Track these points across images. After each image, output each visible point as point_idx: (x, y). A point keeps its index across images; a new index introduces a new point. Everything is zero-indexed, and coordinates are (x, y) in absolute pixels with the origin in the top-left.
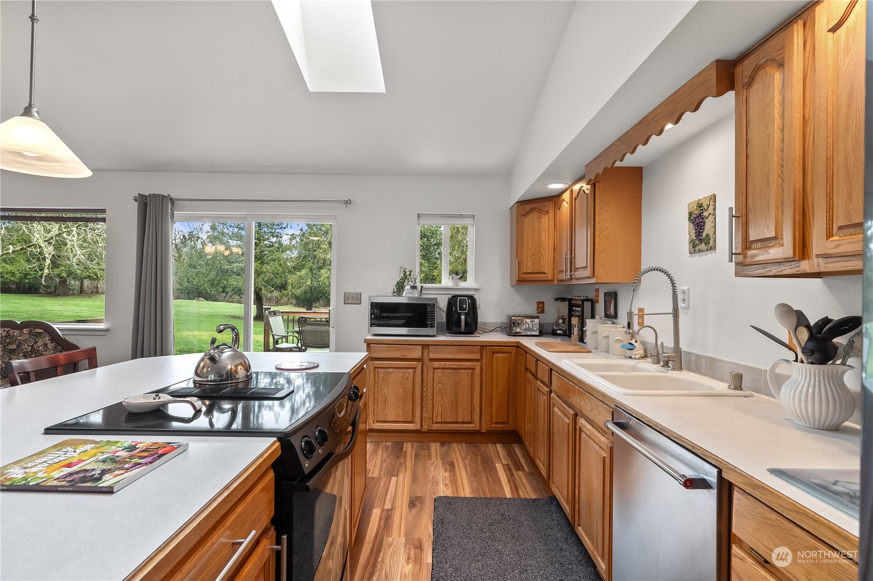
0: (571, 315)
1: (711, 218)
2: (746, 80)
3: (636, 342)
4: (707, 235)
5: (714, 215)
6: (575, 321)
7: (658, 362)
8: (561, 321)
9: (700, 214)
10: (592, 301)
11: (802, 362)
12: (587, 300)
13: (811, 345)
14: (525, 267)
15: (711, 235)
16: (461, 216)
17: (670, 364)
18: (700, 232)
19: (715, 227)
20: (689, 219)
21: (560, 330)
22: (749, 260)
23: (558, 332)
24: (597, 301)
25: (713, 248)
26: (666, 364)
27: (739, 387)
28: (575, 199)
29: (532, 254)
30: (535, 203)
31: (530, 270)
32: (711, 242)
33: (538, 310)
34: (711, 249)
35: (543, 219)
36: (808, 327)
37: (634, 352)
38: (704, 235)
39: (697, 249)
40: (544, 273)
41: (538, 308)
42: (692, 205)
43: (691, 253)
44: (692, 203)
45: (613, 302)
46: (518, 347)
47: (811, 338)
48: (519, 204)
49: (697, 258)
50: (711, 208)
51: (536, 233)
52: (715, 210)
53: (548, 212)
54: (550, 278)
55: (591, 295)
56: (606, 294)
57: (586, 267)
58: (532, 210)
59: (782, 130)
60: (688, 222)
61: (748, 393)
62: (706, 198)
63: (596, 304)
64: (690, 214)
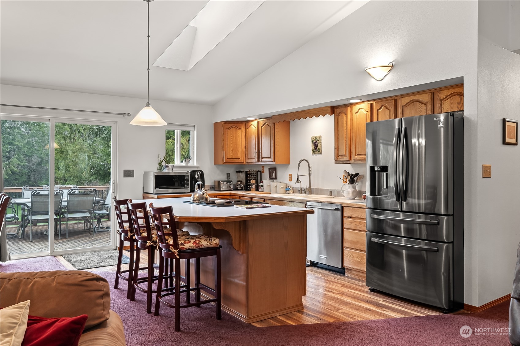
0: (247, 180)
1: (320, 143)
2: (338, 114)
3: (290, 187)
4: (319, 149)
5: (321, 142)
6: (253, 182)
7: (302, 193)
8: (239, 183)
9: (316, 142)
10: (260, 172)
11: (349, 184)
12: (258, 171)
13: (350, 180)
14: (228, 155)
15: (320, 149)
16: (187, 126)
17: (307, 192)
18: (316, 147)
19: (321, 146)
20: (312, 142)
21: (240, 187)
22: (338, 160)
23: (239, 188)
24: (263, 172)
25: (321, 153)
26: (306, 193)
27: (331, 195)
28: (262, 127)
29: (232, 149)
30: (233, 123)
31: (231, 157)
32: (320, 151)
33: (227, 178)
34: (320, 153)
35: (238, 132)
36: (350, 175)
37: (290, 191)
38: (318, 148)
39: (315, 153)
40: (239, 159)
41: (227, 176)
42: (313, 138)
43: (312, 154)
44: (313, 137)
45: (274, 172)
46: (230, 195)
47: (350, 178)
48: (224, 123)
49: (315, 156)
50: (320, 140)
51: (235, 138)
52: (321, 141)
53: (241, 129)
54: (242, 161)
55: (260, 169)
56: (269, 169)
57: (270, 157)
58: (231, 127)
59: (346, 130)
60: (311, 143)
61: (334, 196)
62: (318, 136)
63: (263, 173)
64: (313, 141)
